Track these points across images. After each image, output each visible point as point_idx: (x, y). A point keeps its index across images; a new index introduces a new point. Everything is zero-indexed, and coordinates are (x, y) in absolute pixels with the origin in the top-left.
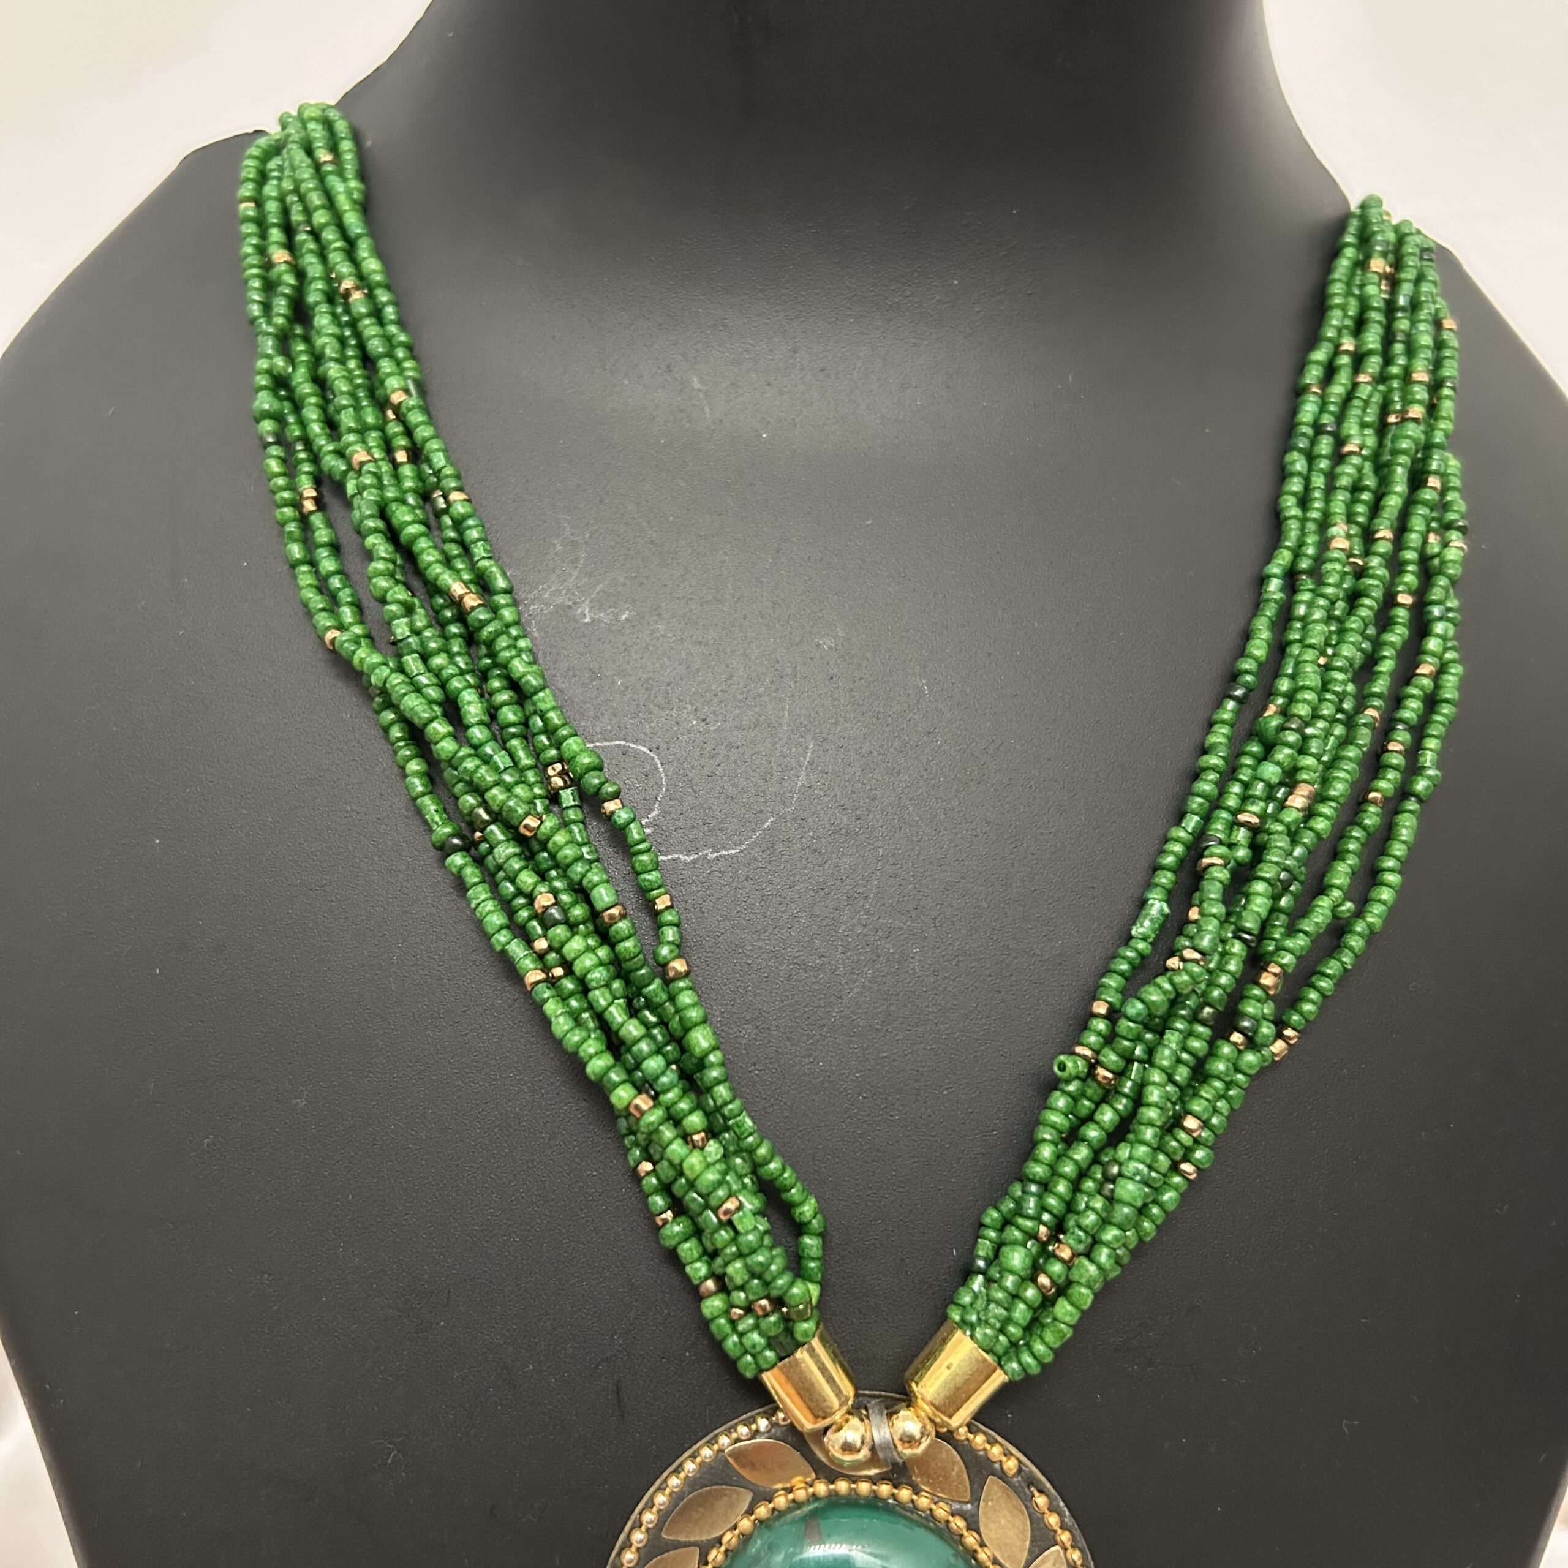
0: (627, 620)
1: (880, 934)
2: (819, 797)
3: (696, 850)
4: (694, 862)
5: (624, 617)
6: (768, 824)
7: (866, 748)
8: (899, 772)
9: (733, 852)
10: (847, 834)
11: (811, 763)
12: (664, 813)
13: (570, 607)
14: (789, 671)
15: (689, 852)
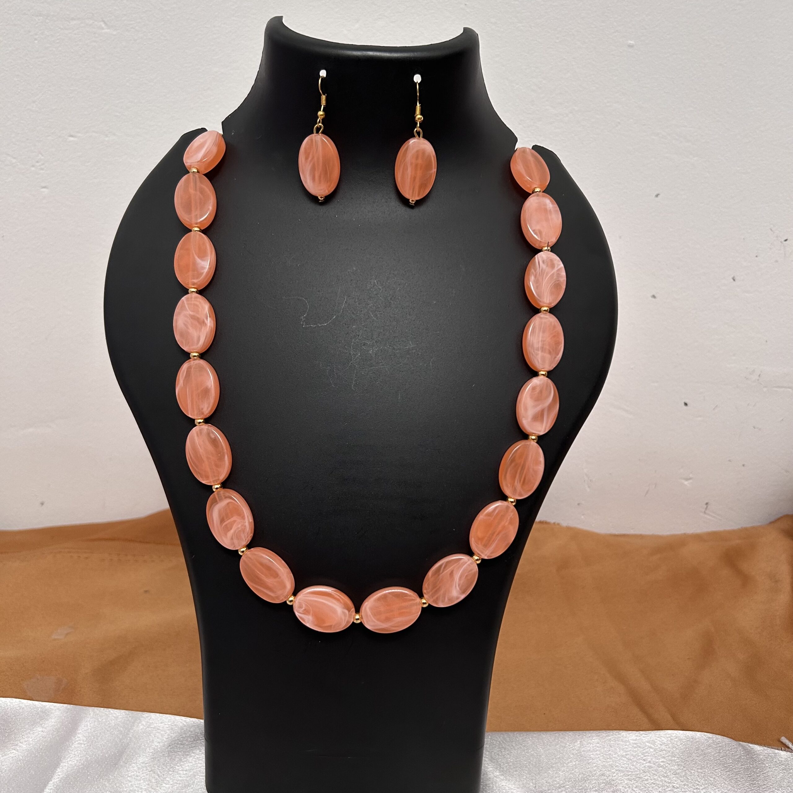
0: (299, 265)
1: (362, 345)
2: (348, 311)
3: (316, 324)
4: (315, 327)
5: (298, 265)
6: (334, 318)
7: (360, 299)
8: (368, 305)
9: (326, 324)
10: (354, 320)
11: (345, 302)
12: (308, 315)
13: (285, 262)
14: (341, 278)
15: (314, 324)
